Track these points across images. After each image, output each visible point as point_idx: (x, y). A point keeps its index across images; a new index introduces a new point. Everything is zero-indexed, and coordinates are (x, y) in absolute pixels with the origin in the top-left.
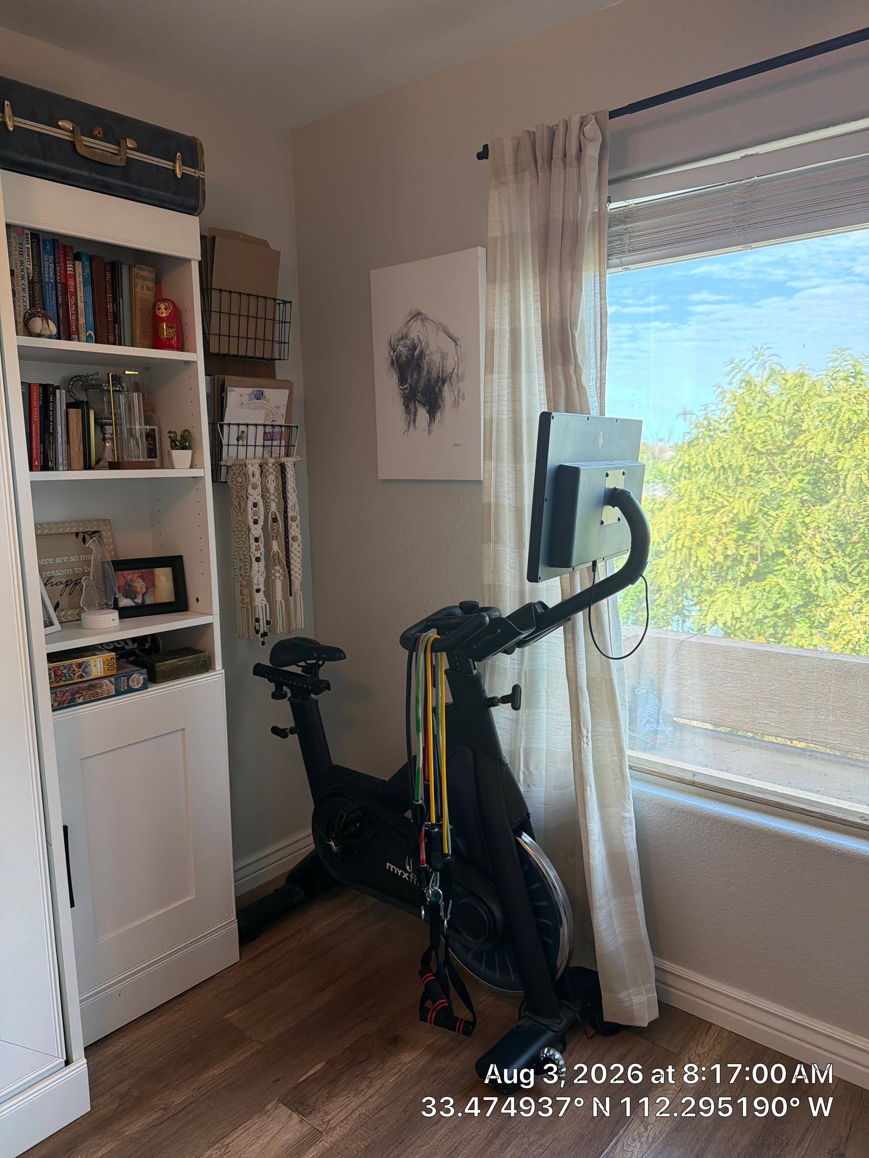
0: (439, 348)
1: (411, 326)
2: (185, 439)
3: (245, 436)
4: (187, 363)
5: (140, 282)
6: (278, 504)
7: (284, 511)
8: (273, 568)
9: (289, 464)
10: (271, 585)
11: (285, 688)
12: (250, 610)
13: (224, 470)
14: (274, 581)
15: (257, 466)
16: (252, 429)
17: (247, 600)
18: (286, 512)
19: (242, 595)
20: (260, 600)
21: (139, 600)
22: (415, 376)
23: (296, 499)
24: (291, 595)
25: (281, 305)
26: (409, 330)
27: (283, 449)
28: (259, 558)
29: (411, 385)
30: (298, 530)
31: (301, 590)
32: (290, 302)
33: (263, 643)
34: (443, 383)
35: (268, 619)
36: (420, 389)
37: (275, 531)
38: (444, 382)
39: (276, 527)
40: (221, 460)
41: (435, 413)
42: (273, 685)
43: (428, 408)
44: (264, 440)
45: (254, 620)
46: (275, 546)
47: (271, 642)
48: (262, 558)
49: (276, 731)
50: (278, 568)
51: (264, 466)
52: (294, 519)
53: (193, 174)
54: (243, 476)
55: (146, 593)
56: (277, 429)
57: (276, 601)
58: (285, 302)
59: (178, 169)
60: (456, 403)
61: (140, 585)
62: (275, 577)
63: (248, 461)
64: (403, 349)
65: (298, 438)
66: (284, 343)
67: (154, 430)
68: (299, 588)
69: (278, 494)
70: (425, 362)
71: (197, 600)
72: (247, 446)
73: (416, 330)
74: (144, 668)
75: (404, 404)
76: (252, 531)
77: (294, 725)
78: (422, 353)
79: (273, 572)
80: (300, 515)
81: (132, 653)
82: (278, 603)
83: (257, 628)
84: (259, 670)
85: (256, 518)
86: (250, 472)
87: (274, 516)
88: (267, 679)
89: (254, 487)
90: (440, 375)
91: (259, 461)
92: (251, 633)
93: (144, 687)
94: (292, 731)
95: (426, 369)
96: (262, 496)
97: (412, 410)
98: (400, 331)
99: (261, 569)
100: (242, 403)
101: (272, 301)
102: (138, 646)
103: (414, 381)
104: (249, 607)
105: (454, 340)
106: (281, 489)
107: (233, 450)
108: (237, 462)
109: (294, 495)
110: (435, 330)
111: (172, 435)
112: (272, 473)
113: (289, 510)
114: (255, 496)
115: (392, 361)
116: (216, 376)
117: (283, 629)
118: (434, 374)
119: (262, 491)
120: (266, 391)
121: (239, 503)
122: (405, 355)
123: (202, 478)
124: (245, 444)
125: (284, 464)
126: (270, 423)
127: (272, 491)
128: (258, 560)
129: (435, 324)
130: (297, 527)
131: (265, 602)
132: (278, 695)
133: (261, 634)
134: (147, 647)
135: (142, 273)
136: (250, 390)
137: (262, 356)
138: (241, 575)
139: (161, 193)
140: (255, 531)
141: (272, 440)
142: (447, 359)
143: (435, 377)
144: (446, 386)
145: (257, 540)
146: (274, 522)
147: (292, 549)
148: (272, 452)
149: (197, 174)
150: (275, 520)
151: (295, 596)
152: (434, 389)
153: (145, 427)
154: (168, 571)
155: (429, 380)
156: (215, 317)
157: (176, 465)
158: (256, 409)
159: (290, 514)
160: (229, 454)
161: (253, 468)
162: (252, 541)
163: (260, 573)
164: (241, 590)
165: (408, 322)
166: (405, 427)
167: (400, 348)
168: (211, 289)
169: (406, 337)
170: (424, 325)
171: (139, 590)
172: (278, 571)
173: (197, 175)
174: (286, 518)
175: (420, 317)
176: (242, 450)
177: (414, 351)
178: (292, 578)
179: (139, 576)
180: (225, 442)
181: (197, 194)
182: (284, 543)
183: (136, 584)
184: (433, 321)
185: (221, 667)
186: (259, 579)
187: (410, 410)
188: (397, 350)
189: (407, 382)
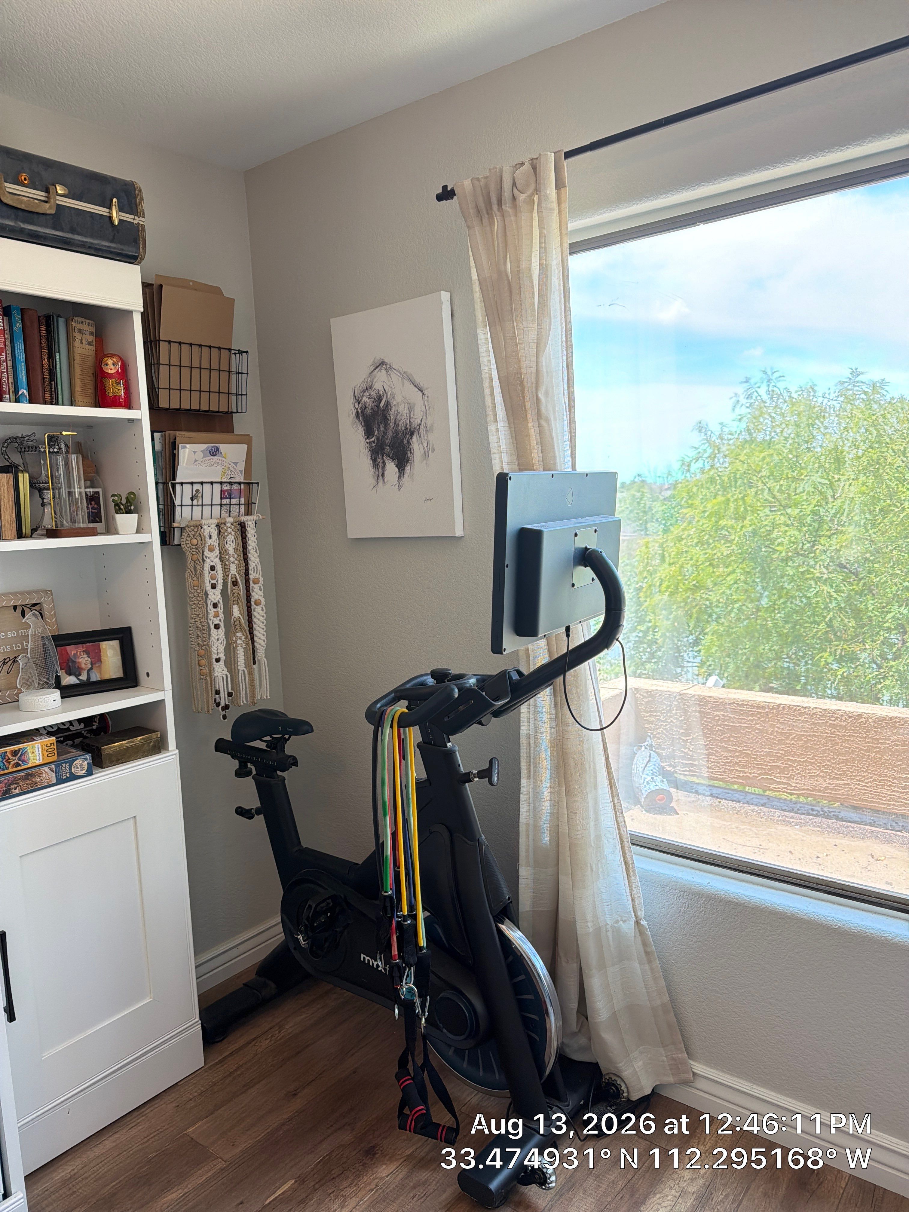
0: (405, 398)
1: (375, 377)
2: (130, 502)
3: (200, 495)
4: (131, 421)
5: (78, 335)
6: (238, 567)
7: (245, 574)
8: (234, 635)
9: (250, 523)
10: (232, 654)
11: (249, 765)
12: (209, 682)
13: (177, 533)
14: (235, 649)
15: (214, 526)
16: (207, 487)
17: (206, 670)
18: (247, 573)
19: (200, 666)
20: (220, 670)
21: (84, 677)
22: (382, 429)
23: (258, 559)
25: (237, 355)
26: (373, 380)
27: (242, 507)
28: (218, 624)
29: (378, 439)
30: (261, 593)
31: (265, 657)
32: (247, 352)
33: (225, 717)
35: (230, 691)
36: (388, 442)
37: (236, 595)
38: (412, 434)
39: (236, 591)
40: (174, 522)
41: (405, 466)
42: (236, 762)
43: (396, 461)
44: (221, 498)
45: (213, 691)
46: (236, 611)
47: (233, 715)
48: (222, 625)
49: (241, 812)
50: (239, 634)
52: (256, 582)
53: (132, 221)
54: (199, 539)
55: (91, 669)
56: (235, 487)
57: (239, 670)
58: (241, 352)
59: (114, 214)
60: (426, 456)
61: (84, 661)
62: (237, 645)
63: (203, 522)
64: (368, 401)
65: (259, 495)
66: (242, 395)
67: (98, 493)
68: (263, 656)
69: (238, 555)
70: (392, 413)
71: (148, 675)
72: (202, 505)
73: (381, 380)
74: (88, 752)
75: (371, 458)
76: (209, 596)
77: (259, 805)
78: (388, 404)
79: (234, 639)
80: (262, 576)
81: (78, 735)
82: (240, 672)
83: (217, 701)
84: (221, 746)
85: (214, 582)
86: (206, 534)
87: (234, 580)
88: (229, 756)
89: (211, 550)
90: (408, 426)
91: (216, 521)
92: (211, 706)
93: (89, 773)
94: (258, 812)
95: (393, 421)
96: (221, 559)
97: (380, 464)
98: (364, 382)
99: (220, 637)
100: (196, 461)
101: (227, 351)
102: (85, 727)
103: (381, 432)
104: (208, 678)
105: (420, 390)
106: (241, 550)
107: (187, 511)
108: (192, 523)
109: (256, 555)
110: (400, 379)
111: (116, 498)
112: (230, 533)
113: (251, 572)
114: (212, 559)
115: (357, 413)
116: (167, 433)
117: (247, 700)
118: (402, 426)
119: (220, 553)
120: (223, 447)
121: (195, 568)
122: (370, 407)
123: (150, 543)
124: (200, 503)
125: (244, 523)
126: (228, 481)
127: (231, 551)
128: (217, 627)
129: (400, 373)
130: (260, 590)
131: (225, 672)
132: (241, 773)
133: (222, 707)
134: (94, 727)
135: (79, 326)
136: (204, 446)
137: (217, 410)
138: (198, 644)
139: (96, 242)
140: (213, 596)
141: (230, 498)
142: (414, 410)
143: (403, 429)
144: (415, 437)
145: (215, 606)
146: (234, 586)
147: (255, 614)
148: (230, 511)
149: (136, 220)
150: (235, 583)
151: (259, 664)
152: (402, 441)
153: (88, 490)
154: (115, 644)
155: (397, 432)
156: (164, 369)
157: (120, 529)
158: (212, 465)
159: (252, 576)
160: (184, 515)
161: (209, 529)
162: (210, 607)
163: (220, 641)
164: (199, 661)
165: (372, 372)
166: (374, 482)
167: (365, 399)
168: (159, 340)
169: (371, 387)
170: (388, 374)
171: (83, 666)
172: (240, 639)
173: (136, 222)
174: (247, 581)
175: (384, 366)
176: (197, 510)
177: (380, 403)
178: (256, 644)
179: (83, 651)
180: (177, 502)
181: (136, 241)
182: (246, 608)
183: (80, 660)
184: (397, 370)
185: (175, 748)
186: (219, 648)
187: (378, 465)
188: (362, 402)
189: (373, 435)
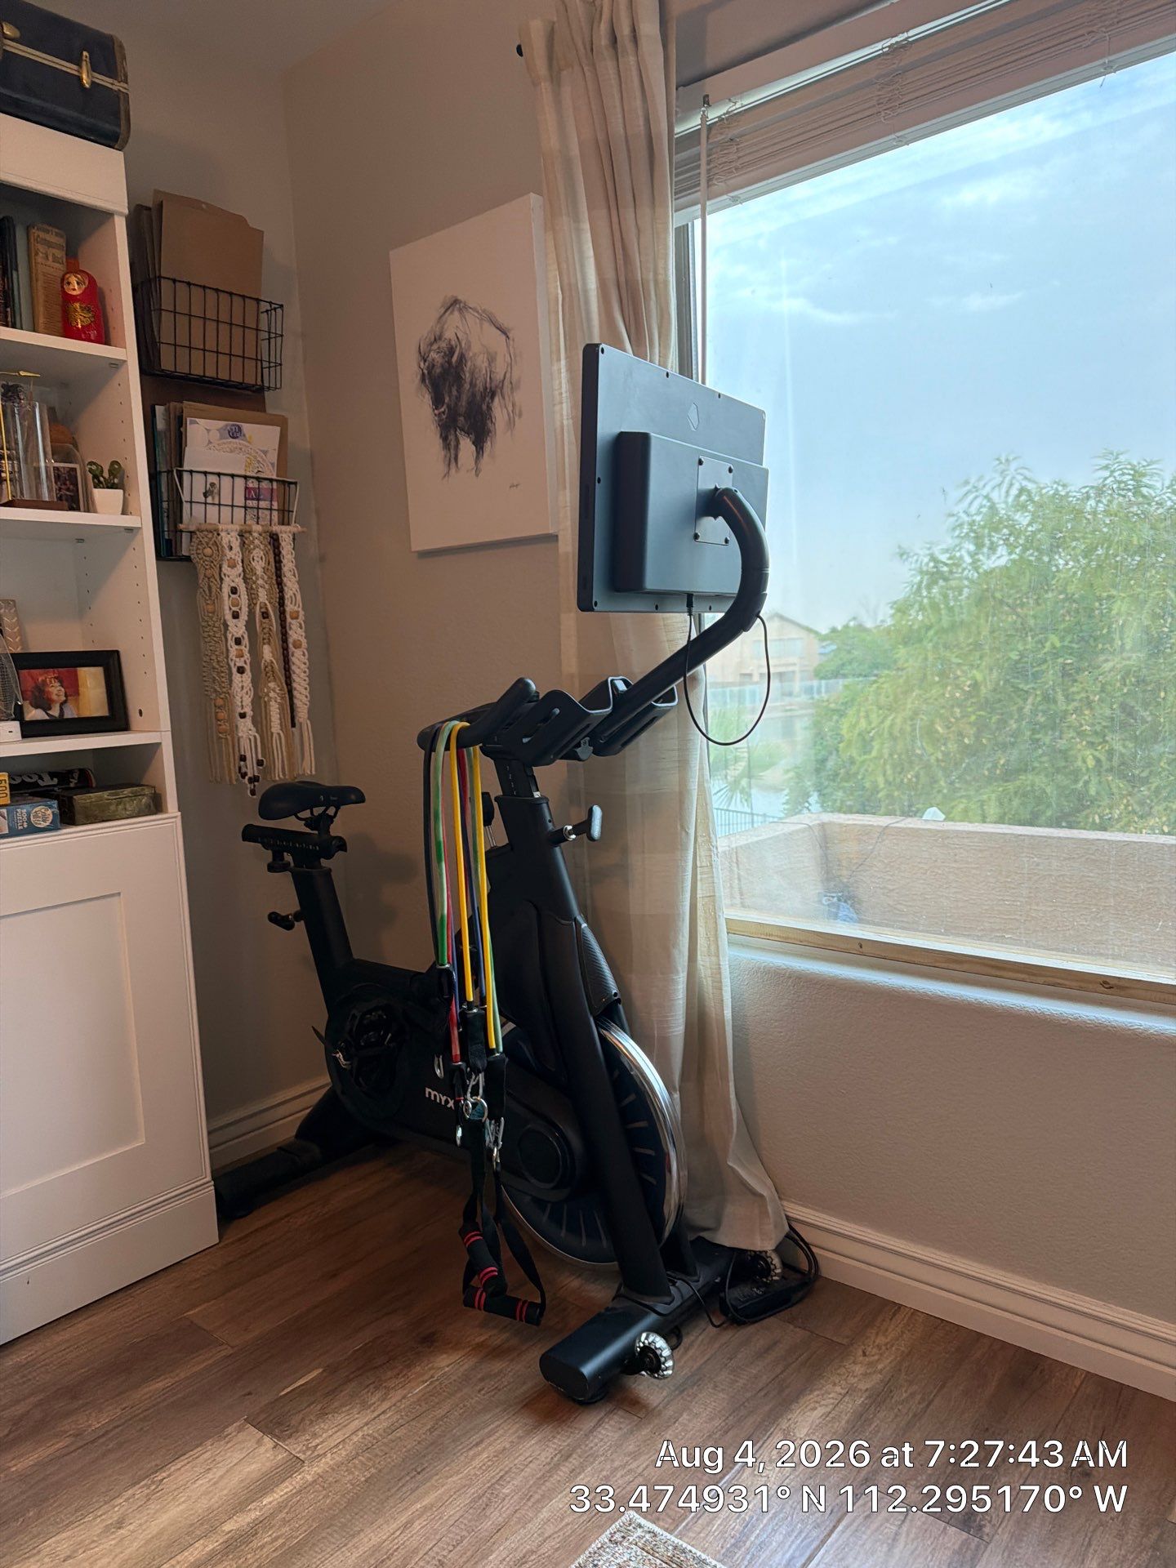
0: (484, 347)
1: (446, 322)
2: (114, 476)
3: (216, 491)
4: (109, 360)
5: (43, 249)
6: (269, 593)
7: (279, 604)
8: (266, 685)
9: (285, 536)
10: (262, 709)
11: (285, 854)
12: (230, 743)
13: (185, 537)
14: (267, 704)
15: (234, 534)
16: (226, 481)
17: (226, 727)
18: (281, 603)
19: (217, 720)
20: (245, 729)
21: (55, 712)
22: (454, 392)
23: (297, 586)
24: (293, 725)
25: (270, 312)
26: (442, 328)
27: (275, 514)
28: (242, 667)
29: (449, 407)
30: (301, 632)
31: (309, 718)
32: (282, 306)
33: (253, 792)
34: (492, 398)
35: (260, 758)
36: (462, 410)
37: (266, 631)
38: (493, 395)
39: (267, 626)
40: (181, 522)
41: (484, 442)
42: (270, 852)
43: (473, 436)
44: (246, 499)
45: (237, 757)
47: (262, 788)
48: (248, 668)
49: (275, 918)
50: (272, 685)
51: (247, 535)
52: (295, 616)
53: (110, 86)
54: (215, 548)
55: (66, 702)
56: (265, 484)
57: (272, 734)
58: (273, 305)
59: (85, 74)
60: (511, 424)
61: (56, 690)
62: (269, 699)
63: (221, 527)
64: (437, 356)
65: (299, 500)
66: (274, 362)
68: (306, 716)
69: (269, 578)
70: (466, 369)
71: (141, 713)
72: (219, 505)
73: (454, 327)
74: (54, 799)
75: (441, 435)
76: (230, 628)
77: (297, 908)
78: (462, 357)
79: (265, 689)
80: (303, 609)
82: (274, 735)
83: (244, 770)
85: (234, 609)
86: (225, 542)
87: (263, 610)
88: (260, 845)
89: (233, 566)
90: (488, 385)
91: (239, 528)
92: (233, 775)
93: (55, 827)
94: (298, 916)
95: (468, 380)
96: (245, 579)
97: (453, 444)
98: (431, 331)
99: (245, 685)
100: (210, 442)
101: (255, 303)
103: (454, 398)
104: (229, 737)
105: (504, 333)
106: (273, 570)
107: (198, 510)
108: (203, 527)
109: (294, 580)
110: (478, 321)
111: (95, 468)
112: (258, 547)
113: (287, 602)
114: (233, 578)
115: (423, 374)
116: (173, 404)
117: (284, 774)
118: (480, 386)
119: (244, 571)
120: (246, 427)
121: (210, 588)
122: (439, 365)
123: (139, 530)
124: (217, 502)
125: (277, 535)
126: (254, 475)
127: (259, 571)
128: (241, 670)
129: (478, 312)
130: (301, 628)
131: (253, 732)
132: (276, 866)
133: (250, 779)
134: (72, 785)
135: (44, 237)
136: (222, 424)
137: (240, 379)
138: (216, 691)
139: (60, 110)
140: (235, 629)
141: (258, 500)
142: (495, 361)
143: (482, 390)
144: (496, 400)
145: (238, 641)
146: (264, 618)
147: (294, 659)
148: (258, 518)
149: (116, 86)
150: (265, 615)
151: (300, 728)
152: (481, 407)
153: (61, 465)
154: (98, 671)
155: (474, 395)
156: (165, 317)
158: (231, 452)
159: (290, 607)
160: (194, 515)
161: (229, 538)
162: (231, 643)
163: (245, 691)
164: (216, 713)
166: (446, 470)
167: (433, 355)
168: (160, 277)
169: (440, 338)
170: (462, 316)
171: (55, 698)
172: (274, 691)
173: (115, 88)
174: (282, 613)
175: (458, 305)
176: (213, 511)
177: (452, 357)
178: (295, 701)
179: (55, 678)
180: (185, 497)
181: (117, 115)
182: (280, 651)
183: (51, 689)
184: (475, 310)
185: (176, 810)
186: (244, 699)
187: (449, 444)
188: (430, 359)
189: (443, 403)
